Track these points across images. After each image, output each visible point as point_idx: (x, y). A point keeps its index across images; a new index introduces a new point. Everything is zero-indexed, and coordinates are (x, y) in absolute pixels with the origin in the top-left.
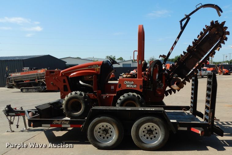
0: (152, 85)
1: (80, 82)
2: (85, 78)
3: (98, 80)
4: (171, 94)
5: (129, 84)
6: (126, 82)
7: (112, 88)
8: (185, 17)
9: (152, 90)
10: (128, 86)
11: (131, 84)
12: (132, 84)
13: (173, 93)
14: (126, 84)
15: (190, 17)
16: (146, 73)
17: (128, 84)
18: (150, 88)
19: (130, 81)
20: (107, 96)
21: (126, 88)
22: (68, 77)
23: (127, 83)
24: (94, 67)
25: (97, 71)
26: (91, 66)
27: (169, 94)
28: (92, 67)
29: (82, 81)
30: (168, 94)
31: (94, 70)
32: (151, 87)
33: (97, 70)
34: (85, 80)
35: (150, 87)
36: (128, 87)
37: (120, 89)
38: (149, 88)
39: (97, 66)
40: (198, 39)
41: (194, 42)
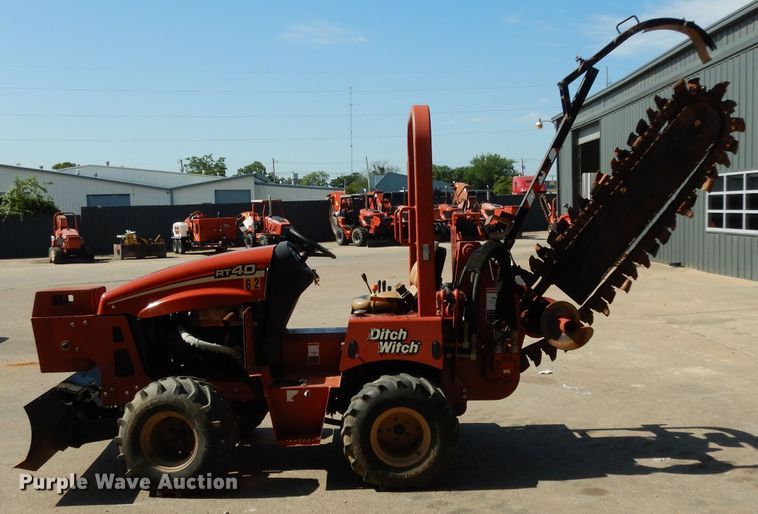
0: (474, 337)
1: (186, 337)
2: (201, 318)
3: (256, 323)
4: (537, 363)
5: (389, 340)
6: (375, 334)
7: (310, 354)
8: (577, 66)
9: (473, 357)
10: (385, 347)
11: (397, 341)
12: (401, 341)
13: (545, 356)
14: (379, 340)
15: (595, 66)
16: (451, 295)
17: (384, 341)
18: (468, 351)
19: (394, 327)
20: (303, 390)
21: (379, 358)
22: (131, 318)
23: (380, 335)
24: (240, 272)
25: (252, 288)
26: (228, 271)
27: (532, 363)
28: (230, 273)
29: (192, 333)
30: (528, 365)
31: (237, 284)
32: (470, 346)
33: (253, 284)
34: (203, 326)
35: (466, 345)
36: (387, 351)
37: (356, 362)
38: (463, 351)
39: (250, 269)
40: (629, 149)
41: (617, 159)
